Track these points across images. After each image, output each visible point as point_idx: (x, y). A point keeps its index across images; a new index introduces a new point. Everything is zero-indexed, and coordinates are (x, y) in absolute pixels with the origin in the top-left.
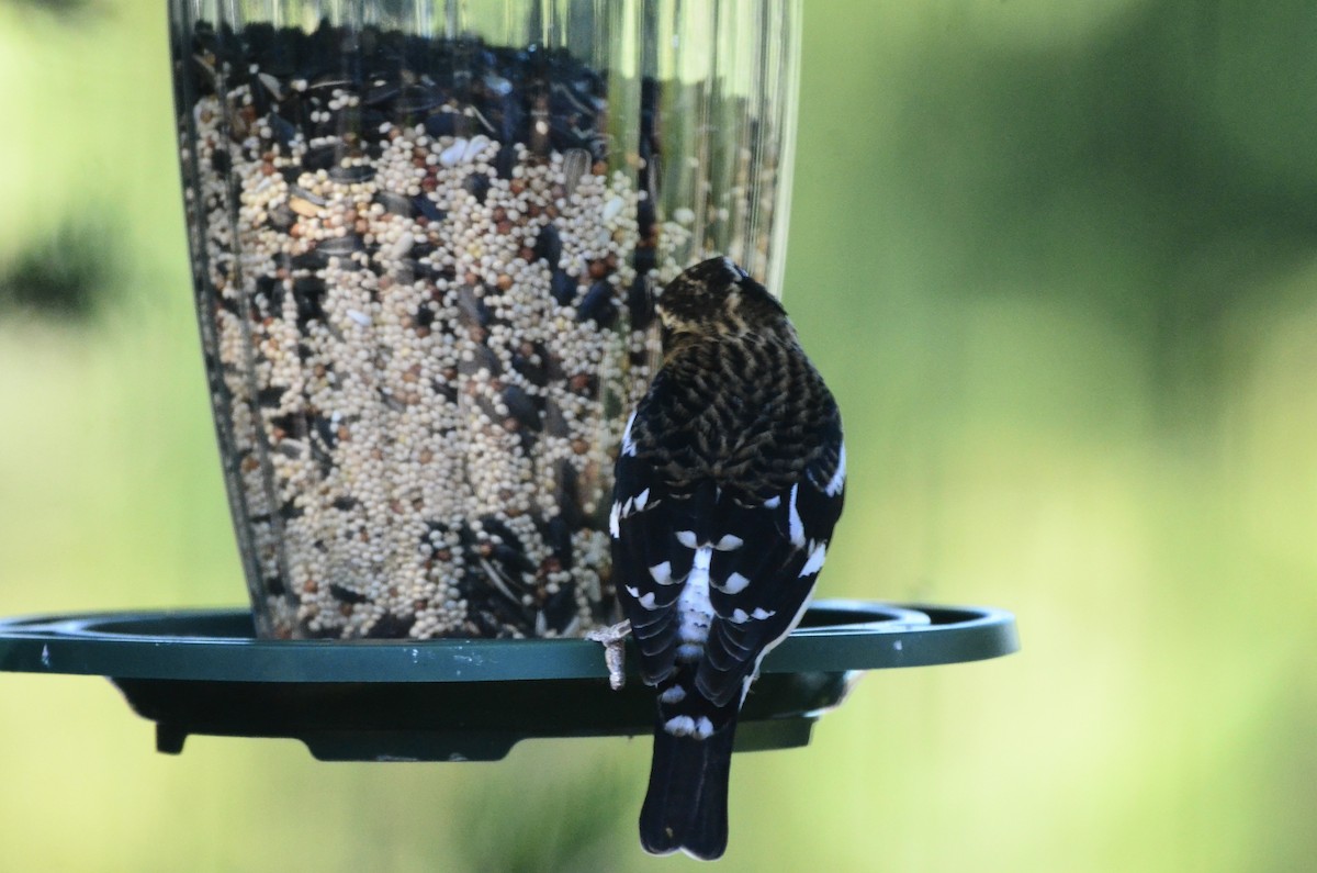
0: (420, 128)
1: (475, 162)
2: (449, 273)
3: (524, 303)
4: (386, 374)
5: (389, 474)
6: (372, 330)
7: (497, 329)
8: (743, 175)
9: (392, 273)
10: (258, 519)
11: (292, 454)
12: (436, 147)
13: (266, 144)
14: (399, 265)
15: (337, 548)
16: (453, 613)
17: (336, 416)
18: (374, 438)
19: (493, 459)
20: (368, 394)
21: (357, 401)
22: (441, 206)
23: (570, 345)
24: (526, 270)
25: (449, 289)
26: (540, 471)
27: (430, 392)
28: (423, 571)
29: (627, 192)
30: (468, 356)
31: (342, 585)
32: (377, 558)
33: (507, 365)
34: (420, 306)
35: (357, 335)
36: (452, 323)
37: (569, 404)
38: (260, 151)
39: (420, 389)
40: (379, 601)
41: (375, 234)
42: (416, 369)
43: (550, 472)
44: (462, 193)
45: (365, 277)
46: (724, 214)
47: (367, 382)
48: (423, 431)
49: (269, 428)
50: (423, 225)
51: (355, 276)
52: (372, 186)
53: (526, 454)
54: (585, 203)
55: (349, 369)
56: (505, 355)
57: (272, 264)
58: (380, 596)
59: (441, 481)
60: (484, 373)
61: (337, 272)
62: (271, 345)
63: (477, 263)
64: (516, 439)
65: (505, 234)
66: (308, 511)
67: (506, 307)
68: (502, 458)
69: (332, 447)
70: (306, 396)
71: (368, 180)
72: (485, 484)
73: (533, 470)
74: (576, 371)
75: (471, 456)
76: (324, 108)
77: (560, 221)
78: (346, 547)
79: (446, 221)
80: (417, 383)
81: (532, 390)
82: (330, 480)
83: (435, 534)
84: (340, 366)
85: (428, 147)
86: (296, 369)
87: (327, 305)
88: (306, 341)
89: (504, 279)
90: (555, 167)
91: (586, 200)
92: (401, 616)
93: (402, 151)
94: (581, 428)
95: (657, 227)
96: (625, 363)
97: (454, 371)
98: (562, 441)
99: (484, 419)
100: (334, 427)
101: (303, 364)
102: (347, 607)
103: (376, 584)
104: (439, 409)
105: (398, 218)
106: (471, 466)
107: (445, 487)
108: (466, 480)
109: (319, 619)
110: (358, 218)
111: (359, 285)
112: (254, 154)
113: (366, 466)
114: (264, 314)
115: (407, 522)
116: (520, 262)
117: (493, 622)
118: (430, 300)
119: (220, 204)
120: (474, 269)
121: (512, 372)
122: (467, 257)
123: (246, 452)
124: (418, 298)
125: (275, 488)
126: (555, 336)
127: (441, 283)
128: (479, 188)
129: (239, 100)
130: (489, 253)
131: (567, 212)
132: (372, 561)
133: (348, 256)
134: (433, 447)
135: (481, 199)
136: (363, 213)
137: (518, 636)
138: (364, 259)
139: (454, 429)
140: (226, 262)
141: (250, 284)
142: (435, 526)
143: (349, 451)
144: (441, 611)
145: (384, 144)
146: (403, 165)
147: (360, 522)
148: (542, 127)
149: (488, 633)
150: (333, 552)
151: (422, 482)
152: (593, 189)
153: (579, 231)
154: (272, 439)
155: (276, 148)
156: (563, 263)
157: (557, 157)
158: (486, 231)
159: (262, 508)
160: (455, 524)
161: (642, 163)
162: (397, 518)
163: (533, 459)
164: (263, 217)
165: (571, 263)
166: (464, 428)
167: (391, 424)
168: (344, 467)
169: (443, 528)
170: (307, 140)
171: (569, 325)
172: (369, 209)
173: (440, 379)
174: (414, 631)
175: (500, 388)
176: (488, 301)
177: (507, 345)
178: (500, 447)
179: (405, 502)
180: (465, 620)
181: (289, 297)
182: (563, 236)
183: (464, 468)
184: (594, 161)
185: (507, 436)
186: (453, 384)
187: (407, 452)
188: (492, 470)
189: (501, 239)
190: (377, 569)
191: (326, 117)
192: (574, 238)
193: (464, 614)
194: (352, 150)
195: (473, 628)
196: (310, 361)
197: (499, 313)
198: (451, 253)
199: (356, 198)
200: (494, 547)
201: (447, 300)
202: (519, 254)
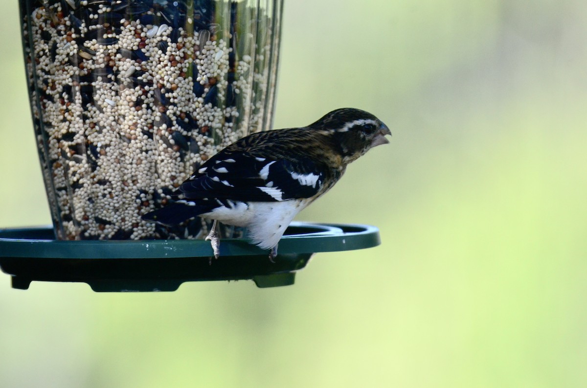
0: (138, 21)
1: (162, 36)
2: (150, 83)
3: (182, 96)
4: (122, 126)
5: (122, 169)
6: (116, 108)
7: (171, 107)
8: (269, 41)
9: (125, 83)
10: (60, 189)
11: (78, 161)
12: (145, 29)
13: (68, 28)
14: (128, 80)
15: (98, 201)
16: (149, 229)
17: (99, 145)
18: (116, 154)
19: (168, 163)
20: (113, 135)
21: (109, 138)
22: (147, 54)
23: (201, 114)
24: (183, 82)
25: (150, 90)
26: (187, 168)
27: (141, 134)
28: (137, 211)
29: (225, 48)
30: (158, 119)
31: (100, 217)
32: (117, 205)
33: (175, 122)
34: (137, 98)
35: (109, 110)
36: (151, 105)
37: (200, 139)
38: (65, 32)
39: (137, 133)
40: (117, 224)
41: (118, 67)
42: (135, 125)
43: (192, 168)
44: (156, 49)
45: (113, 85)
46: (262, 57)
47: (114, 131)
48: (138, 151)
49: (67, 150)
50: (140, 63)
51: (109, 85)
52: (117, 46)
53: (182, 160)
54: (208, 53)
55: (105, 124)
56: (174, 118)
57: (70, 80)
58: (117, 221)
59: (145, 172)
60: (164, 126)
61: (101, 83)
62: (69, 114)
63: (162, 79)
64: (178, 154)
65: (174, 67)
66: (85, 185)
67: (174, 98)
68: (172, 162)
69: (97, 158)
70: (86, 136)
71: (115, 44)
72: (164, 173)
73: (185, 167)
74: (203, 125)
75: (159, 162)
76: (95, 12)
77: (198, 61)
78: (103, 200)
79: (149, 61)
80: (136, 130)
81: (185, 133)
82: (96, 172)
83: (142, 195)
84: (101, 123)
85: (142, 29)
86: (81, 125)
87: (96, 97)
88: (86, 113)
89: (173, 86)
90: (196, 38)
91: (208, 52)
92: (126, 230)
93: (130, 31)
94: (205, 149)
95: (236, 63)
96: (223, 121)
97: (152, 125)
98: (197, 155)
99: (164, 145)
100: (98, 150)
101: (84, 123)
102: (102, 226)
103: (116, 216)
104: (145, 141)
105: (128, 60)
106: (158, 166)
107: (147, 175)
108: (156, 172)
109: (89, 231)
110: (111, 60)
111: (110, 88)
112: (62, 32)
113: (112, 166)
114: (66, 101)
115: (130, 190)
116: (181, 78)
117: (166, 232)
118: (142, 95)
119: (45, 54)
120: (161, 81)
121: (177, 126)
122: (158, 77)
123: (55, 160)
124: (137, 94)
125: (70, 175)
126: (195, 110)
127: (147, 88)
128: (163, 47)
129: (55, 9)
130: (167, 75)
131: (200, 57)
132: (114, 207)
133: (107, 76)
134: (142, 158)
135: (164, 52)
136: (113, 57)
137: (177, 238)
138: (113, 78)
139: (151, 150)
140: (48, 79)
141: (60, 88)
142: (142, 191)
143: (105, 160)
144: (145, 228)
145: (122, 28)
146: (130, 37)
147: (109, 190)
148: (190, 21)
149: (164, 237)
150: (97, 203)
151: (137, 173)
152: (211, 47)
153: (205, 65)
154: (69, 155)
155: (73, 30)
156: (198, 79)
157: (196, 34)
158: (166, 65)
159: (62, 184)
160: (151, 191)
161: (231, 36)
162: (126, 188)
163: (185, 162)
164: (66, 59)
165: (202, 79)
166: (156, 149)
167: (124, 148)
168: (102, 166)
169: (146, 192)
170: (87, 26)
171: (201, 105)
172: (115, 56)
173: (146, 128)
174: (132, 236)
175: (171, 132)
176: (167, 95)
177: (174, 114)
178: (171, 157)
179: (130, 181)
180: (154, 232)
181: (78, 94)
182: (199, 67)
183: (156, 167)
184: (212, 35)
185: (174, 153)
186: (151, 131)
187: (131, 160)
188: (168, 168)
189: (172, 69)
190: (116, 210)
191: (96, 16)
192: (203, 68)
193: (154, 229)
194: (107, 30)
195: (158, 235)
196: (87, 121)
197: (172, 100)
198: (151, 75)
199: (110, 51)
200: (167, 200)
201: (149, 95)
202: (180, 75)
